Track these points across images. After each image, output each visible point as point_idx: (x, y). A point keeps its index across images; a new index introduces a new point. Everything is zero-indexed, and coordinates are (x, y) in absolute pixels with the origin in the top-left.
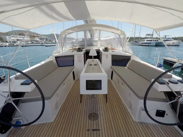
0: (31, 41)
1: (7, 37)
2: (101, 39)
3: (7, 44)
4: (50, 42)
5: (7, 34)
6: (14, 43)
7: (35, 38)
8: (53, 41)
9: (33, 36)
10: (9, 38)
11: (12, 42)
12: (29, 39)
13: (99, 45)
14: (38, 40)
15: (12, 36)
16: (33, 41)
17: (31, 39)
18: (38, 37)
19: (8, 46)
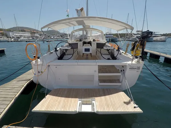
0: (32, 37)
1: (11, 33)
2: (92, 35)
3: (12, 39)
4: (49, 38)
5: (10, 30)
6: (18, 39)
7: (35, 34)
8: (51, 37)
9: (33, 32)
10: (12, 34)
11: (16, 38)
12: (30, 35)
13: (91, 39)
14: (38, 36)
15: (14, 32)
16: (34, 36)
17: (32, 35)
18: (37, 33)
19: (14, 41)
